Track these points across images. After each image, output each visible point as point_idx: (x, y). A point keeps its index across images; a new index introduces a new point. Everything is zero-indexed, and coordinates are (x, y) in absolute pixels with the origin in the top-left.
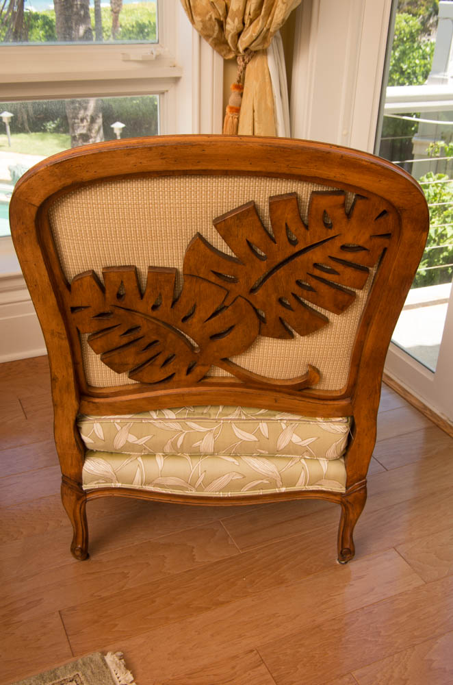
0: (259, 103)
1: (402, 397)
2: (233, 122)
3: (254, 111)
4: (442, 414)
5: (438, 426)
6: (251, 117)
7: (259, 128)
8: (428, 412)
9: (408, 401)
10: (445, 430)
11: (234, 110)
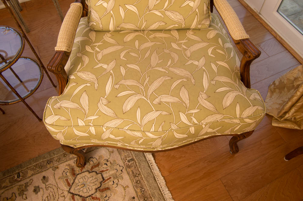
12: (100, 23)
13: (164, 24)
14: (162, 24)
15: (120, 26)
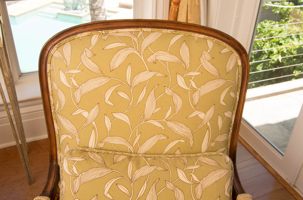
0: (191, 3)
1: (263, 166)
2: (175, 11)
3: (188, 6)
4: (287, 179)
5: (285, 188)
6: (186, 10)
7: (190, 16)
8: (279, 178)
9: (267, 170)
10: (290, 192)
11: (176, 4)
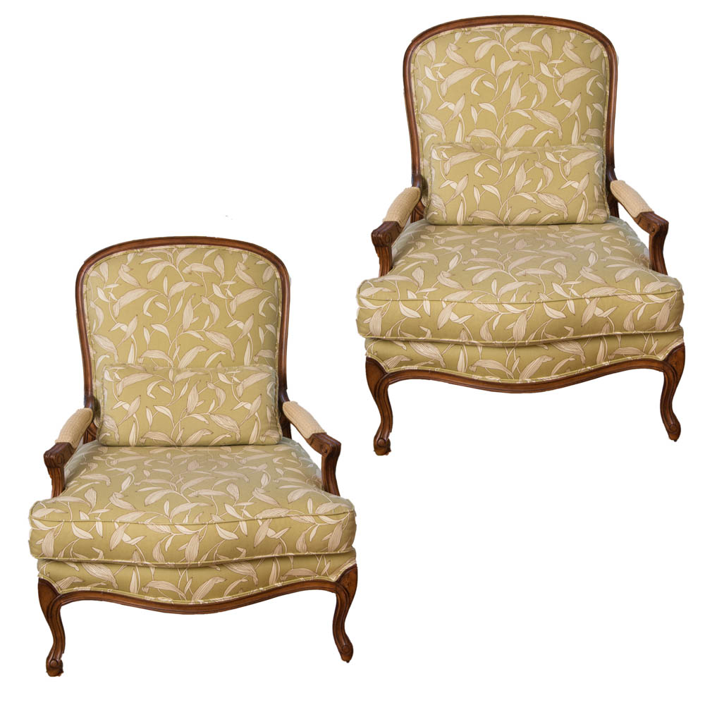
12: (444, 210)
13: (537, 212)
14: (534, 212)
15: (473, 215)
